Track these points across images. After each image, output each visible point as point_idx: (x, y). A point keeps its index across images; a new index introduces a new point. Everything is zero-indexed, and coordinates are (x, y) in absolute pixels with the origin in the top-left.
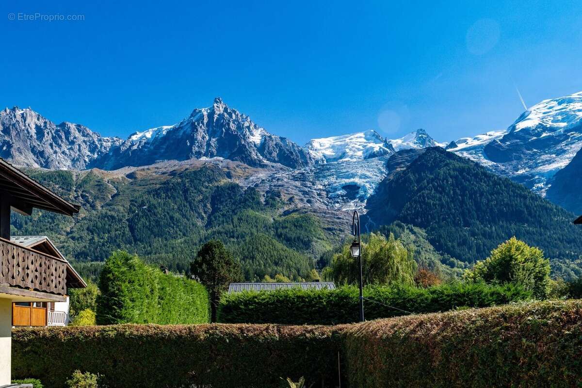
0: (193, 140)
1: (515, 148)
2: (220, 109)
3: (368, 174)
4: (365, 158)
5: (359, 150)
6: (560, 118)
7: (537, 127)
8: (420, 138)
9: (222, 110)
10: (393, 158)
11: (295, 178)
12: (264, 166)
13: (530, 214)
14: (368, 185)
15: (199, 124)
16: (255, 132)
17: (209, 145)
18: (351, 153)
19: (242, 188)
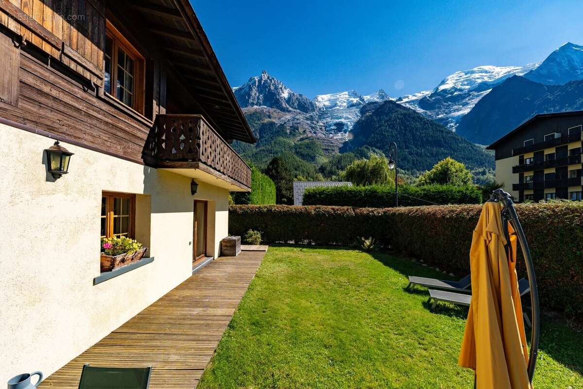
0: (249, 96)
1: (437, 102)
2: (265, 77)
3: (350, 117)
4: (348, 107)
5: (344, 102)
6: (466, 83)
7: (452, 88)
8: (380, 95)
9: (266, 77)
10: (364, 107)
11: (307, 119)
12: (289, 111)
13: (445, 142)
14: (349, 123)
15: (253, 86)
16: (285, 91)
17: (258, 98)
18: (339, 104)
19: (277, 124)
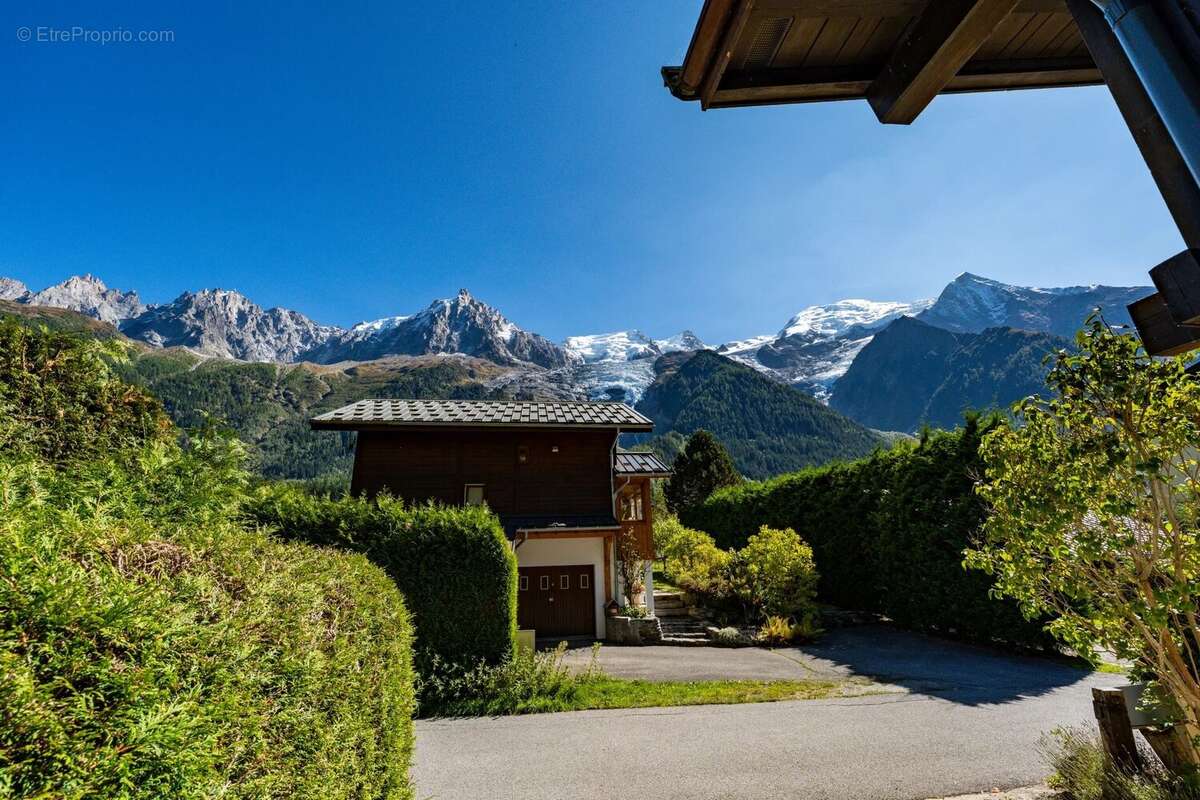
0: (431, 333)
1: (787, 354)
2: (465, 301)
3: (634, 377)
4: (629, 359)
5: (621, 350)
6: (829, 325)
7: (808, 333)
8: (687, 341)
9: (467, 302)
10: (660, 360)
11: (550, 380)
12: (514, 365)
13: (819, 425)
14: (634, 389)
15: (439, 316)
16: (504, 327)
17: (449, 339)
18: (613, 353)
19: (487, 389)
